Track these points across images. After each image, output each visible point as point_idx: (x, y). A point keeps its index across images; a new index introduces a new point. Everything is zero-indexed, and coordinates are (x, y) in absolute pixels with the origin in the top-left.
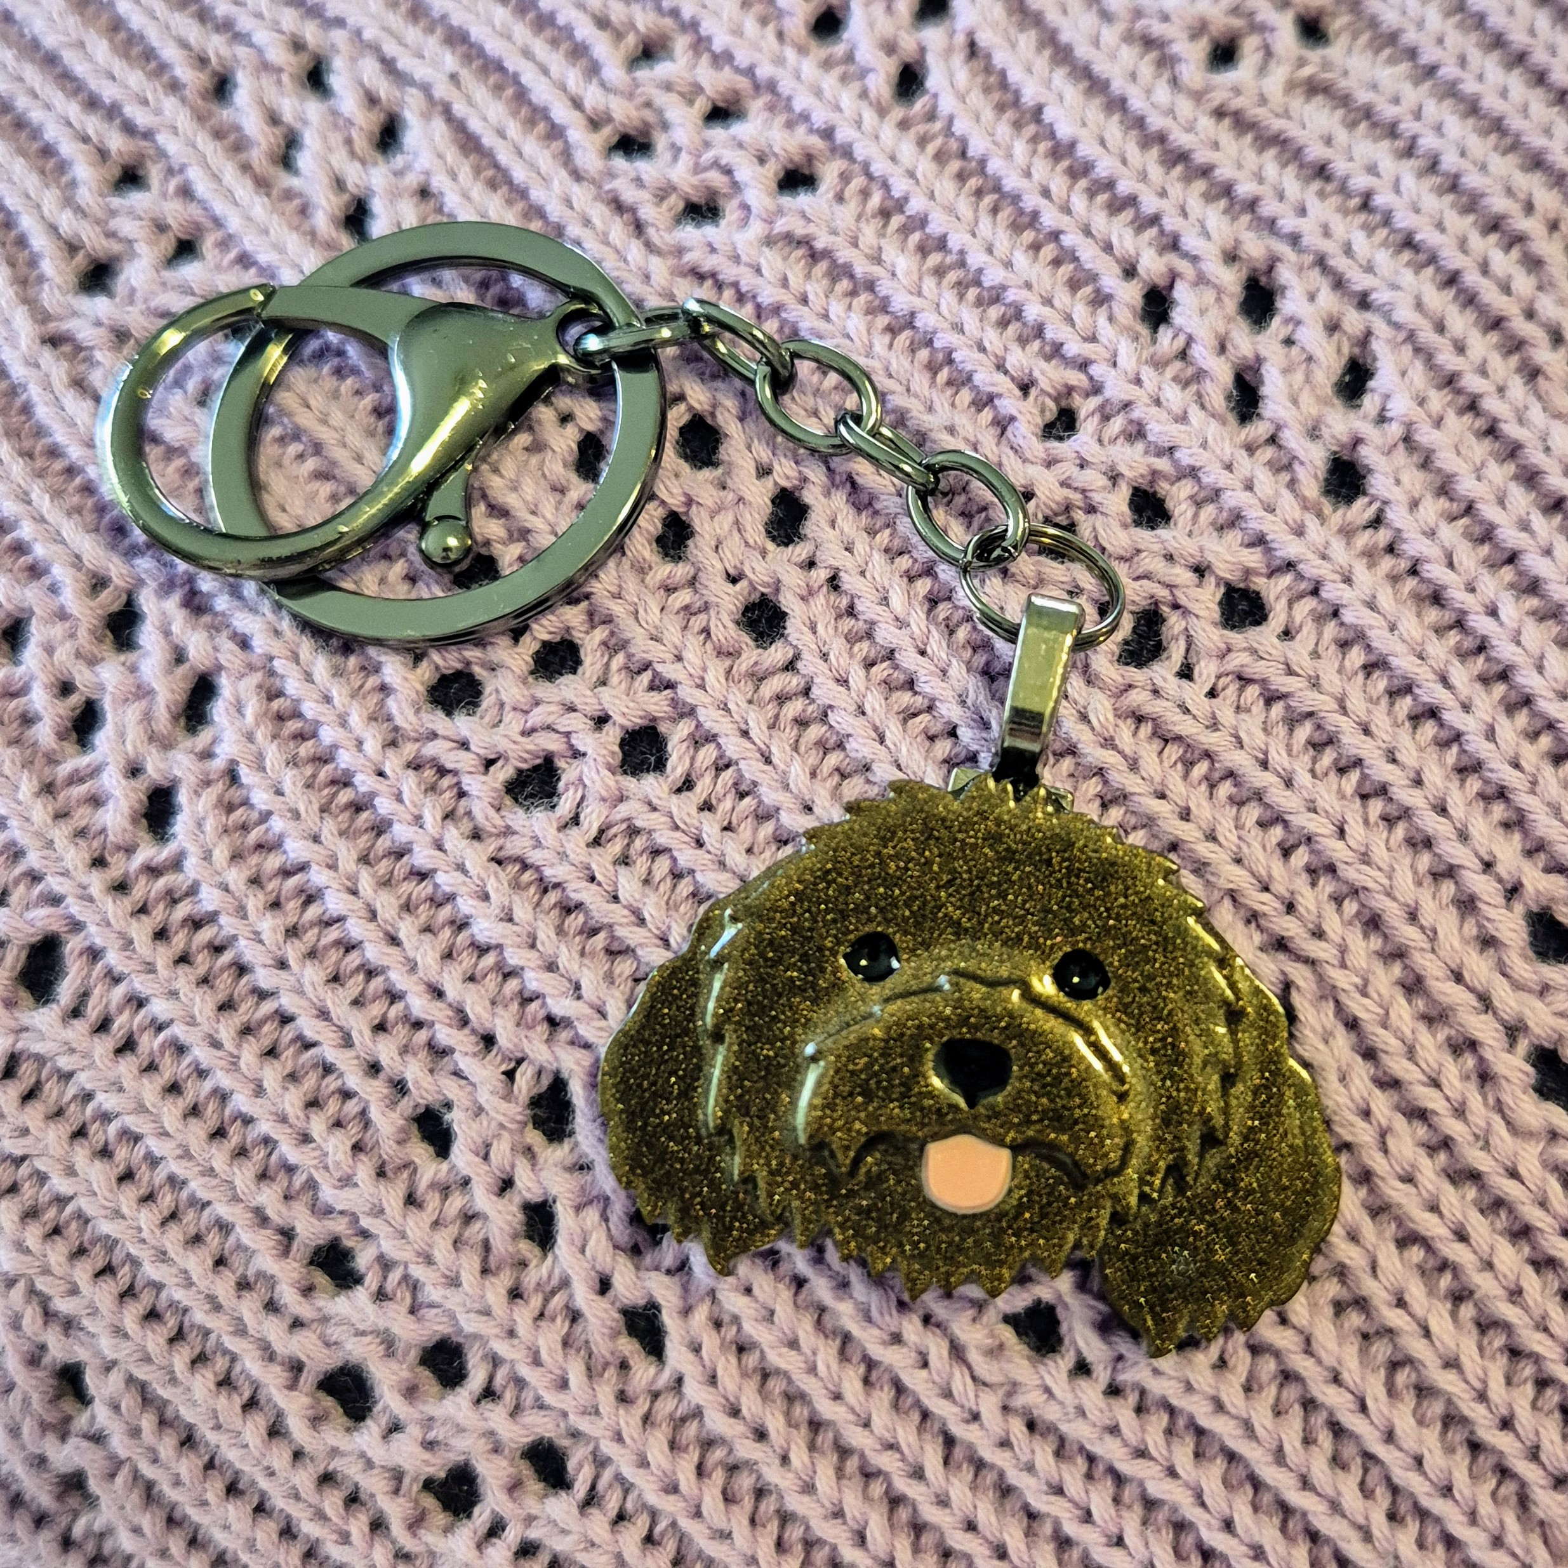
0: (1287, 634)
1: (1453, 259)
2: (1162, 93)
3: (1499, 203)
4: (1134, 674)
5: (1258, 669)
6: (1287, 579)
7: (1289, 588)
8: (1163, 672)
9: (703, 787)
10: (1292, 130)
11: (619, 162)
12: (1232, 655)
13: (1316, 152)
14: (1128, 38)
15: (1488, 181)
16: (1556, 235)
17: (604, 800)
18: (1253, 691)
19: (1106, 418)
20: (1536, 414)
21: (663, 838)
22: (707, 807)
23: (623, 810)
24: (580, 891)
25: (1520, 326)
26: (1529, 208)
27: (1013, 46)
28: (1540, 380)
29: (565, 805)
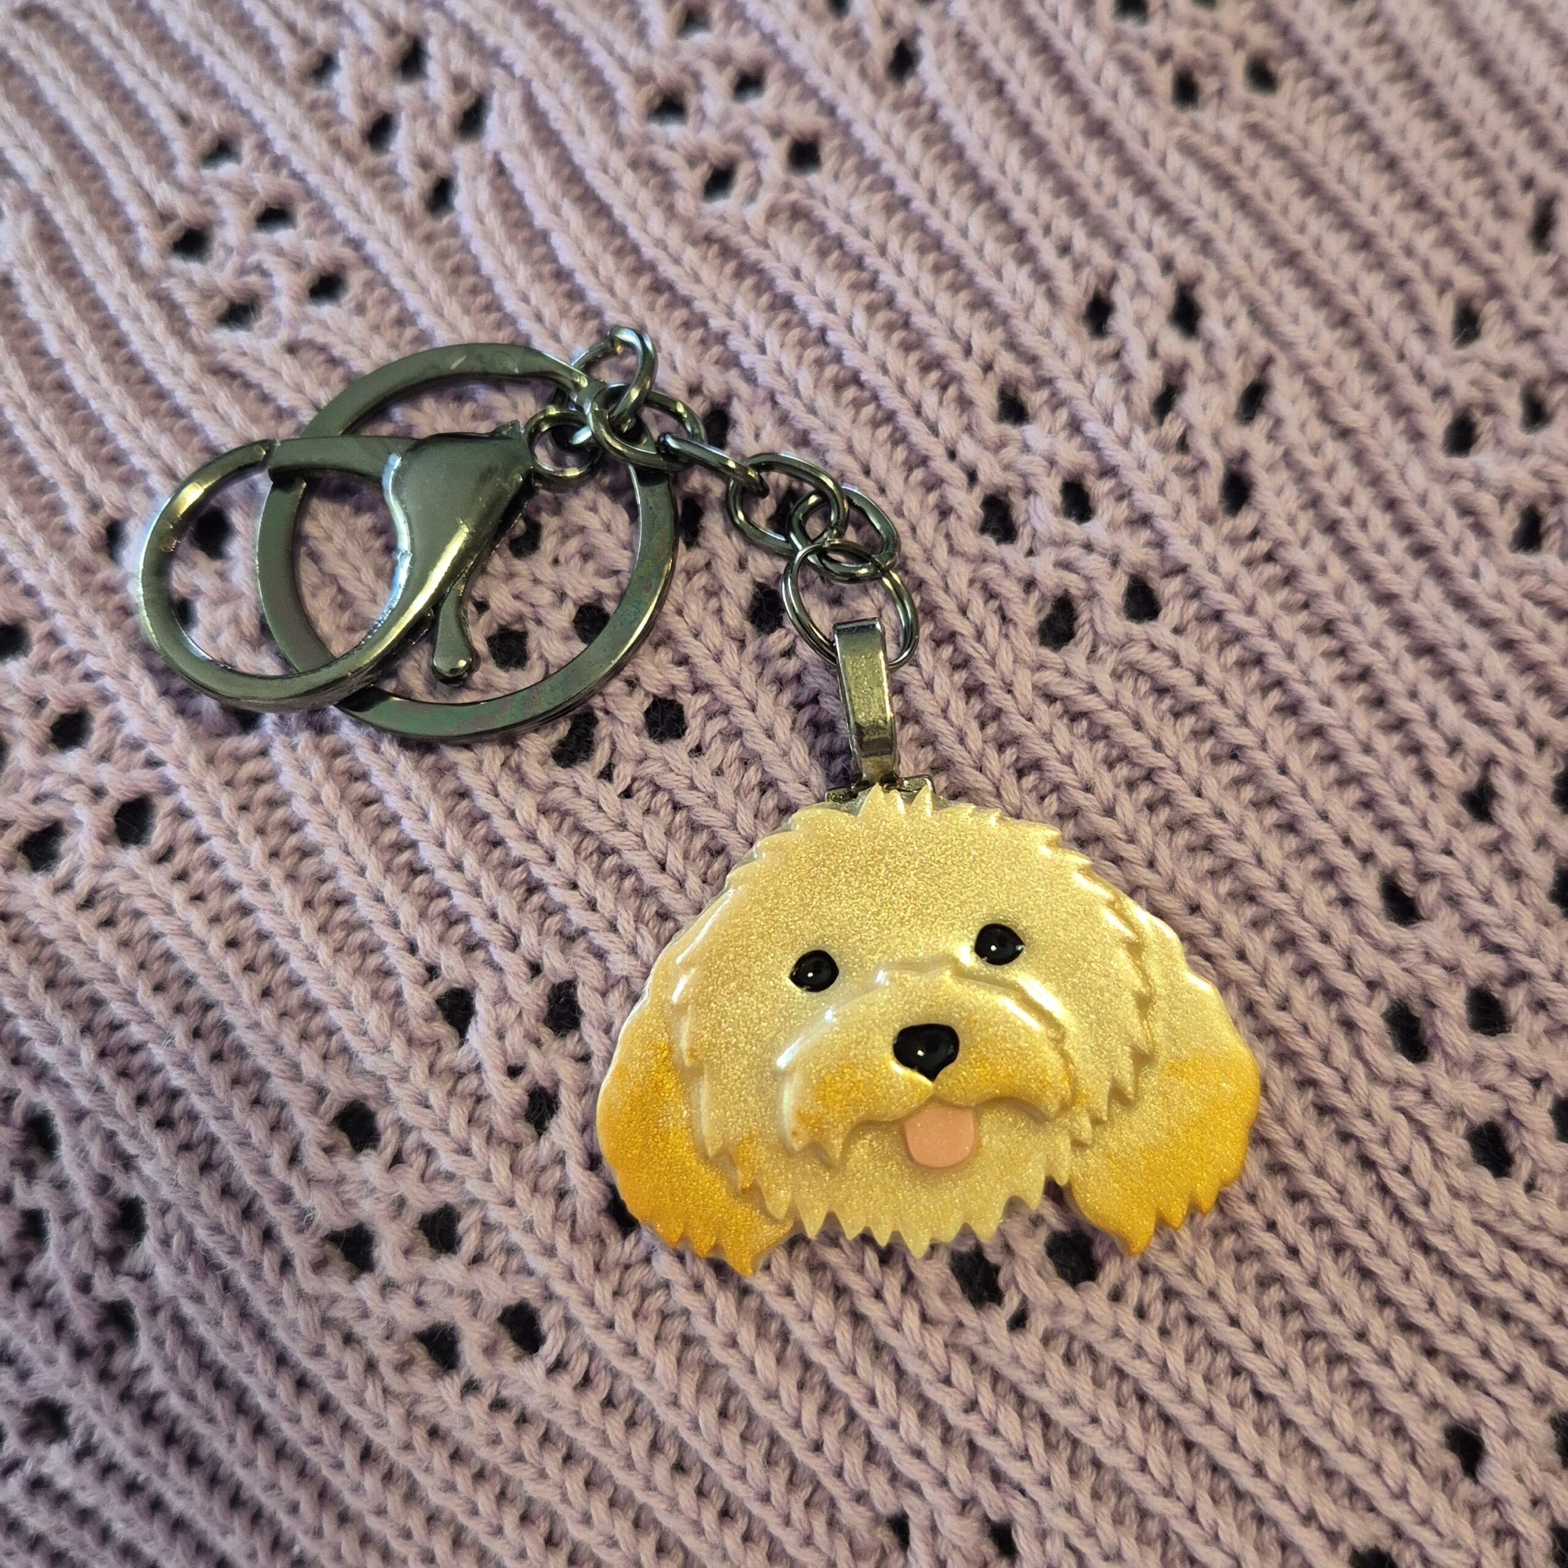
0: (698, 750)
1: (891, 399)
2: (656, 221)
3: (941, 344)
4: (561, 774)
5: (667, 780)
6: (703, 699)
7: (705, 707)
8: (585, 775)
9: (180, 860)
10: (768, 263)
11: (178, 263)
12: (646, 763)
13: (784, 283)
14: (634, 164)
15: (934, 322)
16: (990, 375)
17: (95, 867)
18: (662, 798)
19: (565, 537)
20: (941, 553)
21: (141, 903)
22: (182, 876)
23: (109, 877)
24: (66, 949)
25: (941, 465)
26: (968, 351)
27: (532, 168)
28: (952, 518)
29: (62, 869)
